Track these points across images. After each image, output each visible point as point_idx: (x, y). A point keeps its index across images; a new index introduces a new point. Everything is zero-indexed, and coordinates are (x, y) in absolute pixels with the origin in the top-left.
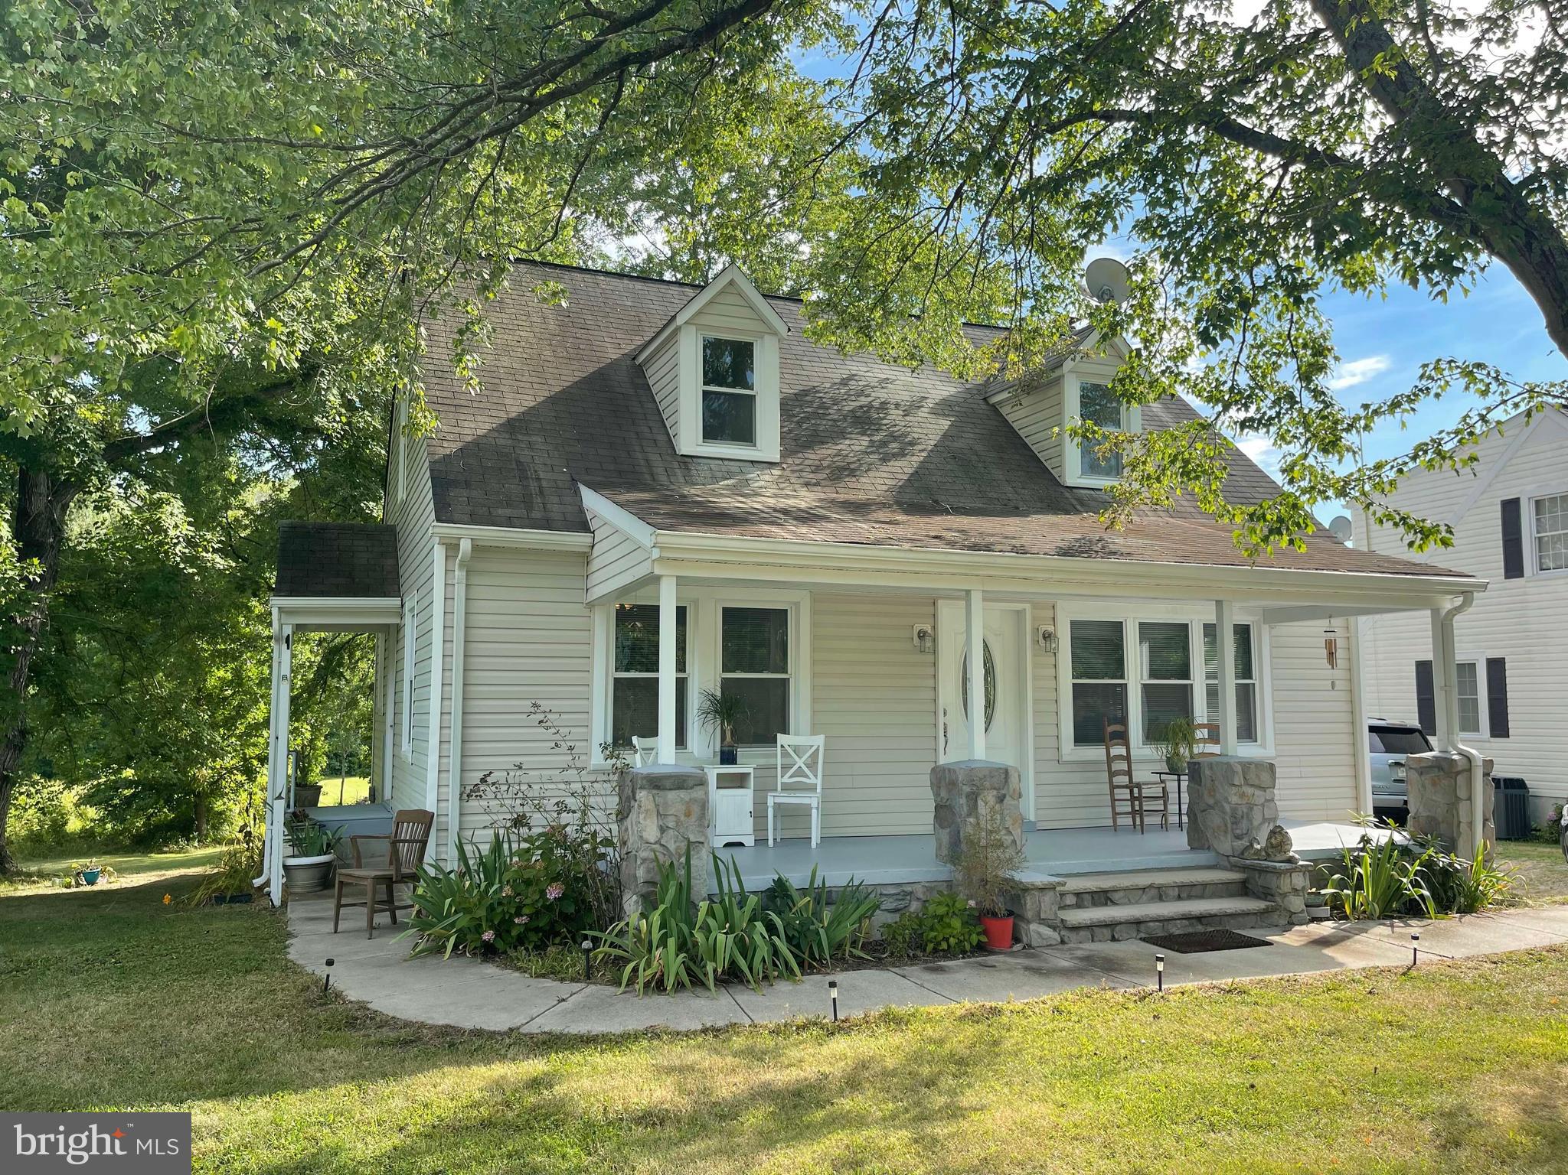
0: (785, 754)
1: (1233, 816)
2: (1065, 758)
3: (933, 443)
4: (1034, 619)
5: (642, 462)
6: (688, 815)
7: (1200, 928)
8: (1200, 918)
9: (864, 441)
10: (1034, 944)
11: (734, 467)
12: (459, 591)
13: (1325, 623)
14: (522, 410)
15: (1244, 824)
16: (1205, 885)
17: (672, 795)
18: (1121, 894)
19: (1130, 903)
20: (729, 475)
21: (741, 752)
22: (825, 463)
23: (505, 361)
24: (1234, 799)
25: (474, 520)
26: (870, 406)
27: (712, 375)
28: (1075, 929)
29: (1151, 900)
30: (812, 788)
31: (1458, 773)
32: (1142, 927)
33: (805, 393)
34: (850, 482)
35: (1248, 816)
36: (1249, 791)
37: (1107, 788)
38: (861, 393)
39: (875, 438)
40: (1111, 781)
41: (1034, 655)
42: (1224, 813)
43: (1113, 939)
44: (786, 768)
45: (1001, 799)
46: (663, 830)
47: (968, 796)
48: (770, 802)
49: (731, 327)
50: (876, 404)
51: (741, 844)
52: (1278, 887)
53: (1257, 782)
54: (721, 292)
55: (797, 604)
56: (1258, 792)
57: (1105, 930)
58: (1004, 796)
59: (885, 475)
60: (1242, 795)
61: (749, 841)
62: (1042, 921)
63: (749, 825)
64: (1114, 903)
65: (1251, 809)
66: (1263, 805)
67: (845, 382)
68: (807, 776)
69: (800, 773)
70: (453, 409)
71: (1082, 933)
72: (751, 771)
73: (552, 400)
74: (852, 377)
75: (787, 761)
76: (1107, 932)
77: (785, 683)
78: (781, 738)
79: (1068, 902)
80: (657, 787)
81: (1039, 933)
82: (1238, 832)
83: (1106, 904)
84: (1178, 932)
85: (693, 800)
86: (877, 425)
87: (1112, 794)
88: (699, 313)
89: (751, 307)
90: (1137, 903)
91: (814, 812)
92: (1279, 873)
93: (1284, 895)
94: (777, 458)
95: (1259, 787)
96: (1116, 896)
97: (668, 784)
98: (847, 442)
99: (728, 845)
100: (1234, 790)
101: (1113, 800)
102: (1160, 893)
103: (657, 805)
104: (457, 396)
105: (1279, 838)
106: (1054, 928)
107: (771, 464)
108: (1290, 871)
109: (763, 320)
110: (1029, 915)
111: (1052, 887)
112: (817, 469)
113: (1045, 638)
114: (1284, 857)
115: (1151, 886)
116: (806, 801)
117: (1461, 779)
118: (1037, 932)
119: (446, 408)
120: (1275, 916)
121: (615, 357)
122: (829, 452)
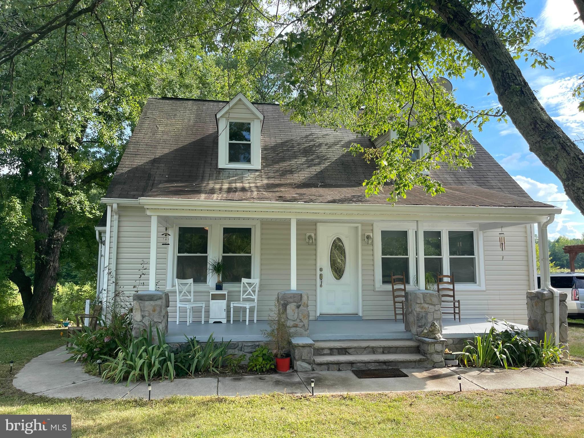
0: (244, 287)
1: (418, 317)
2: (377, 289)
3: (335, 159)
4: (362, 230)
5: (201, 172)
6: (154, 311)
7: (385, 367)
8: (385, 363)
9: (304, 160)
10: (298, 370)
11: (239, 172)
12: (116, 224)
13: (500, 230)
14: (162, 154)
15: (423, 321)
16: (397, 348)
17: (147, 303)
18: (353, 350)
19: (357, 354)
20: (236, 175)
21: (225, 285)
22: (281, 169)
23: (165, 137)
24: (418, 310)
25: (120, 196)
26: (314, 145)
27: (232, 136)
28: (320, 364)
29: (369, 353)
30: (253, 300)
31: (546, 300)
32: (354, 365)
33: (287, 142)
34: (289, 176)
35: (426, 317)
36: (426, 306)
37: (392, 302)
38: (313, 140)
39: (309, 158)
40: (394, 300)
41: (362, 245)
42: (414, 315)
43: (339, 370)
44: (245, 292)
45: (298, 307)
46: (143, 317)
47: (282, 305)
48: (232, 306)
49: (239, 117)
50: (317, 145)
51: (220, 322)
52: (428, 350)
53: (430, 302)
54: (236, 104)
55: (255, 226)
56: (430, 307)
57: (335, 366)
58: (300, 305)
59: (307, 173)
60: (422, 308)
61: (224, 321)
62: (304, 361)
63: (224, 314)
64: (349, 354)
65: (427, 314)
66: (433, 312)
67: (307, 136)
68: (252, 295)
69: (249, 294)
70: (134, 156)
71: (323, 366)
72: (226, 293)
73: (176, 150)
74: (311, 134)
75: (246, 289)
76: (336, 366)
77: (250, 257)
78: (244, 280)
79: (325, 353)
80: (141, 300)
81: (301, 366)
82: (420, 324)
83: (345, 354)
84: (373, 368)
85: (157, 305)
86: (313, 153)
87: (395, 305)
88: (226, 113)
89: (248, 109)
90: (361, 354)
91: (248, 310)
92: (428, 344)
93: (431, 354)
94: (260, 168)
95: (432, 304)
96: (350, 351)
97: (146, 299)
98: (296, 160)
99: (215, 322)
100: (418, 305)
101: (395, 308)
102: (373, 350)
103: (140, 307)
104: (139, 151)
105: (433, 328)
106: (309, 364)
107: (257, 170)
108: (434, 343)
109: (253, 114)
110: (297, 357)
111: (310, 346)
112: (277, 171)
113: (367, 238)
114: (433, 336)
115: (368, 347)
116: (245, 306)
117: (547, 303)
118: (299, 364)
119: (132, 155)
120: (426, 363)
121: (211, 133)
122: (285, 165)
